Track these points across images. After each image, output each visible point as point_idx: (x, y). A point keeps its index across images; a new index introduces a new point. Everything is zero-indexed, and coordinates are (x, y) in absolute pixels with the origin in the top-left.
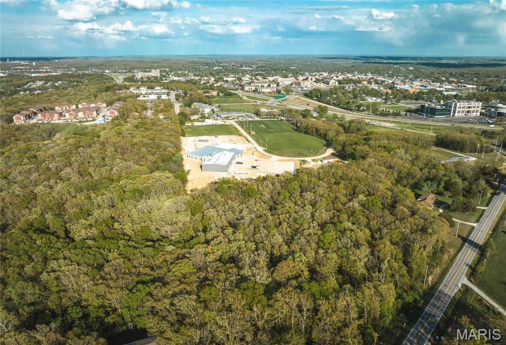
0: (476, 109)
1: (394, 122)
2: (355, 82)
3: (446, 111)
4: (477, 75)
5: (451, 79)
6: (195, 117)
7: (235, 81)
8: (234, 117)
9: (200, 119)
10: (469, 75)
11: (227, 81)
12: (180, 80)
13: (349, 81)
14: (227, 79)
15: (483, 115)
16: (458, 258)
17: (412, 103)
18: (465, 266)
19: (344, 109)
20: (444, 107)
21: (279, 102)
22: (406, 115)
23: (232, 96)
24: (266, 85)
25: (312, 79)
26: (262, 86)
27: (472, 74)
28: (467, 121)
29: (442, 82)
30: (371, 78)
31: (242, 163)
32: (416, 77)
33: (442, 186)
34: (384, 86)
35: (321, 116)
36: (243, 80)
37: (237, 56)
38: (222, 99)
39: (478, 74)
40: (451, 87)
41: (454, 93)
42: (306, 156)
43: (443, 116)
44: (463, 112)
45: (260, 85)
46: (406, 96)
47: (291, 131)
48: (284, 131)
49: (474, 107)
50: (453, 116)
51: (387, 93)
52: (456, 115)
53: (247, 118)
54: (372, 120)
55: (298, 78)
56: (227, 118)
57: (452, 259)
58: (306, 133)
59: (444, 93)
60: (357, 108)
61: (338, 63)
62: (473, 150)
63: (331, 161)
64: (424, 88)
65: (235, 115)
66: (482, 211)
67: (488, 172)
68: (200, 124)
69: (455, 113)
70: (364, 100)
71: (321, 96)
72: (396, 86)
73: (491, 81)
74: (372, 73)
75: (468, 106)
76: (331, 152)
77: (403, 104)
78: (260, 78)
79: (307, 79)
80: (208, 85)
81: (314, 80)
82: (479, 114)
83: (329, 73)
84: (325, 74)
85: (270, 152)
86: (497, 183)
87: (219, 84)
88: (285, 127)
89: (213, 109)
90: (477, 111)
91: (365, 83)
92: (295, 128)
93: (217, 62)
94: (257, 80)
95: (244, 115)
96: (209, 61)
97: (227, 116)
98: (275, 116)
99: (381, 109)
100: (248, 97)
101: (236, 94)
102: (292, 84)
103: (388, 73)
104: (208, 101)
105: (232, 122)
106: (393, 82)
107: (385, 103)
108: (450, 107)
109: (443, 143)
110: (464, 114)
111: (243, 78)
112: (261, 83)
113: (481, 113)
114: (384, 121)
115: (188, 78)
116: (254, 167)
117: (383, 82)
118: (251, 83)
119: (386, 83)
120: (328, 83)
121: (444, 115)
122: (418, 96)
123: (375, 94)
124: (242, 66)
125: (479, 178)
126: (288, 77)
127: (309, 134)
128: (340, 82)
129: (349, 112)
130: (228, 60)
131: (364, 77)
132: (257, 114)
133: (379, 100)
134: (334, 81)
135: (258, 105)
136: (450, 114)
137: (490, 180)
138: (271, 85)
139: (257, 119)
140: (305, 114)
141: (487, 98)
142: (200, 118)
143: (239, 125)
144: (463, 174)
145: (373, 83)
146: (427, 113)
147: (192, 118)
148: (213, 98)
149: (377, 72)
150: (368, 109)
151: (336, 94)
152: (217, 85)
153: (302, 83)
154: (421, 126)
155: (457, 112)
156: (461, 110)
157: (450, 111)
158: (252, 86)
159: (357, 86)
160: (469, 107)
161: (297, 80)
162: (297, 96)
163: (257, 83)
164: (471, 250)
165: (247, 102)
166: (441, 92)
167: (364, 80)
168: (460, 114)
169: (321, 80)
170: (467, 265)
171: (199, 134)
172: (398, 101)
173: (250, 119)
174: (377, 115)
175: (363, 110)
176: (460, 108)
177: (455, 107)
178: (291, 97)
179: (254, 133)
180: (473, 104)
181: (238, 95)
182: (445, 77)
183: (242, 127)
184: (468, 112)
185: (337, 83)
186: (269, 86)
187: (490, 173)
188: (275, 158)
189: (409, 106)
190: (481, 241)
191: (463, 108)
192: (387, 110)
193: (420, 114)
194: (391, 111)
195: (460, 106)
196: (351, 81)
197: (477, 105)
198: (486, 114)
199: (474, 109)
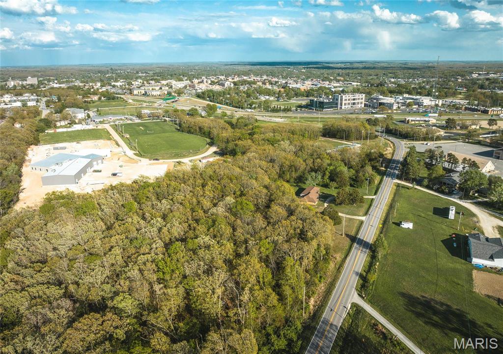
0: (360, 101)
1: (285, 117)
2: (250, 83)
3: (334, 104)
4: (360, 75)
5: (338, 78)
6: (63, 123)
7: (125, 86)
8: (111, 120)
9: (69, 125)
10: (353, 75)
11: (114, 86)
12: (60, 87)
13: (244, 82)
14: (116, 84)
15: (367, 106)
16: (346, 265)
17: (303, 100)
18: (354, 275)
19: (236, 107)
20: (331, 100)
21: (168, 103)
22: (296, 110)
23: (116, 100)
24: (157, 88)
25: (207, 81)
26: (153, 89)
27: (355, 74)
28: (354, 112)
29: (330, 81)
30: (265, 80)
31: (100, 171)
32: (307, 78)
33: (327, 177)
34: (278, 86)
35: (209, 115)
36: (133, 85)
37: (135, 64)
38: (103, 104)
39: (361, 73)
40: (338, 85)
41: (341, 89)
42: (184, 156)
43: (331, 109)
44: (349, 104)
45: (151, 88)
46: (297, 93)
47: (173, 132)
48: (164, 131)
49: (359, 99)
50: (341, 108)
51: (280, 91)
52: (343, 108)
53: (126, 120)
54: (263, 116)
55: (193, 81)
56: (101, 122)
57: (339, 268)
58: (189, 132)
59: (332, 89)
60: (249, 106)
61: (237, 68)
62: (359, 138)
63: (211, 160)
64: (314, 86)
65: (112, 118)
66: (370, 200)
67: (373, 157)
68: (65, 130)
69: (342, 105)
70: (257, 98)
71: (213, 96)
72: (288, 85)
73: (372, 79)
74: (267, 76)
75: (353, 98)
76: (214, 151)
77: (295, 101)
78: (153, 82)
79: (202, 82)
80: (92, 90)
81: (210, 82)
82: (363, 105)
83: (225, 77)
84: (222, 77)
85: (140, 155)
86: (383, 169)
87: (104, 89)
88: (167, 128)
89: (88, 114)
90: (361, 103)
91: (260, 84)
92: (179, 128)
93: (112, 69)
94: (150, 83)
95: (123, 118)
96: (103, 69)
97: (102, 120)
98: (158, 117)
99: (273, 106)
100: (133, 100)
101: (120, 97)
102: (186, 87)
103: (282, 75)
104: (85, 106)
105: (107, 127)
106: (286, 83)
107: (278, 101)
108: (337, 100)
109: (330, 133)
110: (350, 106)
111: (133, 83)
112: (152, 86)
113: (365, 104)
114: (275, 117)
115: (71, 84)
116: (114, 175)
117: (276, 82)
118: (141, 87)
119: (280, 83)
120: (223, 85)
121: (332, 107)
122: (308, 94)
123: (268, 93)
124: (137, 72)
125: (365, 164)
126: (183, 81)
127: (192, 133)
128: (235, 84)
129: (240, 110)
130: (124, 68)
131: (259, 79)
132: (140, 116)
133: (272, 98)
134: (229, 83)
135: (143, 107)
136: (337, 107)
137: (376, 166)
138: (163, 88)
139: (137, 121)
140: (193, 113)
141: (370, 92)
142: (68, 123)
143: (114, 128)
144: (349, 162)
145: (267, 84)
146: (316, 107)
147: (58, 124)
148: (93, 103)
149: (273, 74)
150: (259, 107)
151: (229, 94)
152: (102, 90)
153: (196, 85)
154: (310, 120)
155: (343, 104)
156: (347, 102)
157: (337, 104)
158: (142, 89)
159: (251, 86)
160: (354, 99)
161: (193, 83)
162: (188, 97)
163: (147, 87)
164: (361, 253)
165: (131, 105)
166: (329, 89)
167: (259, 82)
168: (347, 106)
169: (217, 82)
170: (357, 273)
171: (57, 142)
172: (289, 99)
173: (129, 122)
174: (268, 111)
175: (255, 108)
176: (346, 100)
177: (342, 100)
178: (183, 98)
179: (128, 136)
180: (357, 96)
181: (122, 98)
182: (333, 77)
183: (116, 131)
184: (354, 104)
185: (232, 85)
186: (161, 88)
187: (376, 158)
188: (145, 161)
189: (300, 102)
190: (371, 238)
191: (349, 100)
192: (279, 107)
193: (310, 109)
194: (282, 107)
195: (346, 98)
196: (246, 83)
197: (360, 97)
198: (370, 106)
199: (358, 101)
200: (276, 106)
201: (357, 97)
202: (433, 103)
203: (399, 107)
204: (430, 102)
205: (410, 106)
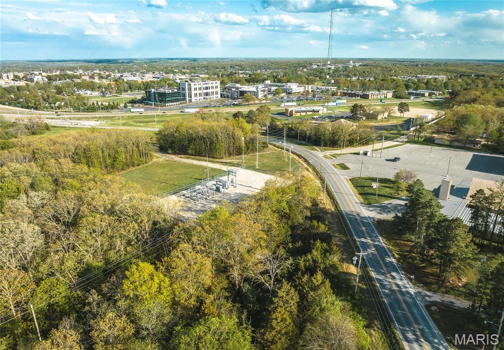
0: (215, 90)
2: (72, 78)
3: (179, 95)
15: (225, 97)
17: (138, 94)
22: (125, 107)
25: (8, 76)
28: (209, 105)
43: (178, 103)
44: (200, 95)
46: (133, 87)
49: (212, 87)
50: (190, 101)
51: (109, 85)
52: (193, 99)
64: (156, 79)
69: (191, 97)
72: (123, 78)
75: (205, 86)
77: (127, 96)
79: (1, 77)
81: (12, 77)
82: (219, 96)
90: (217, 93)
91: (87, 78)
99: (90, 103)
106: (121, 76)
107: (104, 96)
108: (184, 89)
110: (202, 98)
113: (221, 94)
120: (32, 80)
121: (178, 100)
133: (95, 94)
134: (40, 77)
136: (184, 99)
145: (96, 78)
146: (155, 101)
155: (193, 95)
156: (198, 92)
157: (184, 95)
160: (207, 88)
167: (85, 75)
168: (198, 98)
169: (23, 78)
172: (121, 93)
174: (79, 111)
176: (195, 89)
177: (190, 89)
180: (210, 83)
184: (207, 94)
185: (45, 80)
189: (133, 97)
191: (200, 89)
192: (100, 104)
193: (147, 104)
194: (105, 104)
195: (195, 87)
196: (66, 77)
197: (214, 85)
198: (228, 96)
199: (212, 90)
200: (95, 103)
201: (210, 85)
202: (301, 89)
203: (265, 96)
204: (299, 88)
205: (278, 93)
